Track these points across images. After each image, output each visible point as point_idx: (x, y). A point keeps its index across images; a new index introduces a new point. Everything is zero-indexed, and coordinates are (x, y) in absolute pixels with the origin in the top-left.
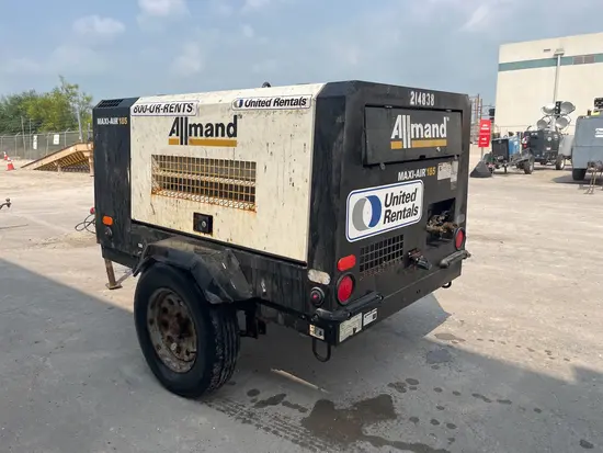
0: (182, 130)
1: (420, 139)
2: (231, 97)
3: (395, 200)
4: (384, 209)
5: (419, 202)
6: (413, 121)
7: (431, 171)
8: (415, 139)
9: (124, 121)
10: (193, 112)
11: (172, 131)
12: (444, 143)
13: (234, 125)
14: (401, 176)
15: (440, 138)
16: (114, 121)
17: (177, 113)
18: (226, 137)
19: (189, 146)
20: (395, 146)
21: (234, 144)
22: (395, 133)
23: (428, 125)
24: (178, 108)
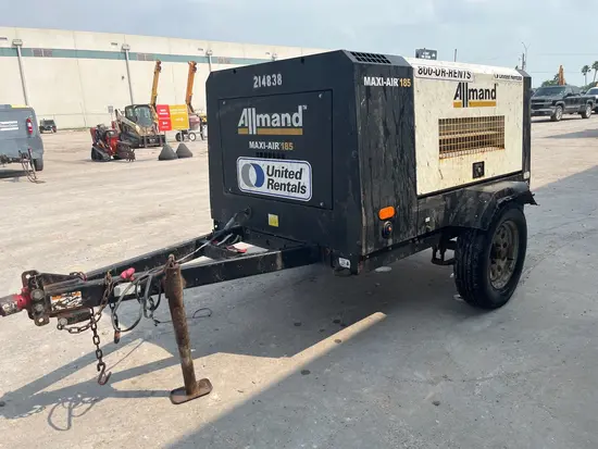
0: (464, 94)
2: (491, 70)
9: (405, 82)
10: (471, 79)
11: (457, 95)
13: (494, 90)
16: (393, 82)
17: (459, 79)
18: (491, 100)
19: (469, 108)
21: (494, 104)
24: (460, 74)
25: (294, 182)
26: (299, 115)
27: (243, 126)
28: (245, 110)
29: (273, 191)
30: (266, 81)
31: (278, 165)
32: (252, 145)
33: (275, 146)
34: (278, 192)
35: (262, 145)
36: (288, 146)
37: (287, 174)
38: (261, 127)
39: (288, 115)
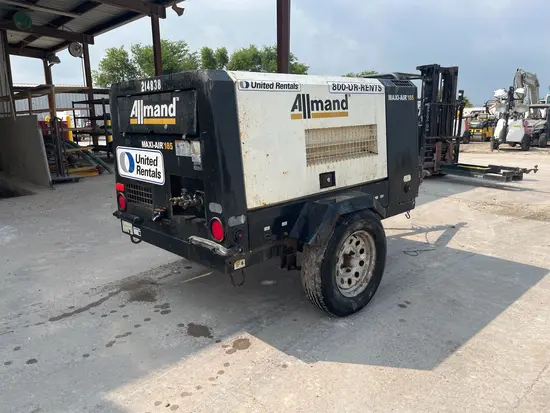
1: (150, 117)
3: (142, 160)
4: (136, 164)
5: (160, 168)
6: (145, 104)
7: (169, 146)
8: (147, 117)
12: (173, 122)
14: (144, 144)
15: (169, 117)
20: (133, 122)
22: (133, 113)
23: (157, 106)
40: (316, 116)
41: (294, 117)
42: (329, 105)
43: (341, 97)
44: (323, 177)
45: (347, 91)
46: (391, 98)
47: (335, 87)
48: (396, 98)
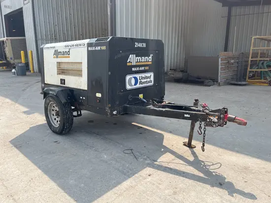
25: (149, 80)
26: (151, 57)
27: (130, 62)
28: (131, 55)
29: (142, 85)
30: (140, 45)
31: (143, 75)
32: (133, 69)
33: (142, 68)
34: (143, 85)
35: (138, 69)
36: (147, 68)
37: (147, 78)
38: (137, 62)
39: (147, 58)
40: (60, 57)
41: (54, 57)
42: (64, 53)
43: (67, 50)
44: (61, 80)
45: (70, 47)
46: (89, 49)
47: (66, 46)
48: (93, 49)
